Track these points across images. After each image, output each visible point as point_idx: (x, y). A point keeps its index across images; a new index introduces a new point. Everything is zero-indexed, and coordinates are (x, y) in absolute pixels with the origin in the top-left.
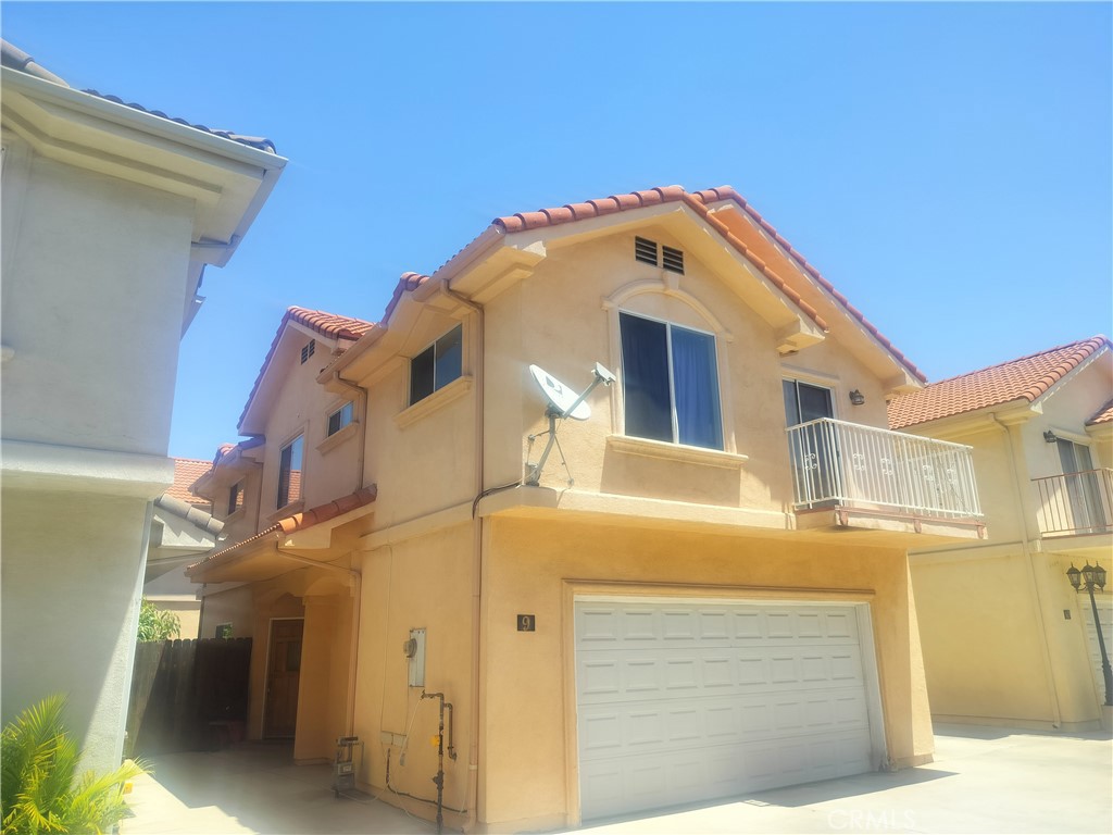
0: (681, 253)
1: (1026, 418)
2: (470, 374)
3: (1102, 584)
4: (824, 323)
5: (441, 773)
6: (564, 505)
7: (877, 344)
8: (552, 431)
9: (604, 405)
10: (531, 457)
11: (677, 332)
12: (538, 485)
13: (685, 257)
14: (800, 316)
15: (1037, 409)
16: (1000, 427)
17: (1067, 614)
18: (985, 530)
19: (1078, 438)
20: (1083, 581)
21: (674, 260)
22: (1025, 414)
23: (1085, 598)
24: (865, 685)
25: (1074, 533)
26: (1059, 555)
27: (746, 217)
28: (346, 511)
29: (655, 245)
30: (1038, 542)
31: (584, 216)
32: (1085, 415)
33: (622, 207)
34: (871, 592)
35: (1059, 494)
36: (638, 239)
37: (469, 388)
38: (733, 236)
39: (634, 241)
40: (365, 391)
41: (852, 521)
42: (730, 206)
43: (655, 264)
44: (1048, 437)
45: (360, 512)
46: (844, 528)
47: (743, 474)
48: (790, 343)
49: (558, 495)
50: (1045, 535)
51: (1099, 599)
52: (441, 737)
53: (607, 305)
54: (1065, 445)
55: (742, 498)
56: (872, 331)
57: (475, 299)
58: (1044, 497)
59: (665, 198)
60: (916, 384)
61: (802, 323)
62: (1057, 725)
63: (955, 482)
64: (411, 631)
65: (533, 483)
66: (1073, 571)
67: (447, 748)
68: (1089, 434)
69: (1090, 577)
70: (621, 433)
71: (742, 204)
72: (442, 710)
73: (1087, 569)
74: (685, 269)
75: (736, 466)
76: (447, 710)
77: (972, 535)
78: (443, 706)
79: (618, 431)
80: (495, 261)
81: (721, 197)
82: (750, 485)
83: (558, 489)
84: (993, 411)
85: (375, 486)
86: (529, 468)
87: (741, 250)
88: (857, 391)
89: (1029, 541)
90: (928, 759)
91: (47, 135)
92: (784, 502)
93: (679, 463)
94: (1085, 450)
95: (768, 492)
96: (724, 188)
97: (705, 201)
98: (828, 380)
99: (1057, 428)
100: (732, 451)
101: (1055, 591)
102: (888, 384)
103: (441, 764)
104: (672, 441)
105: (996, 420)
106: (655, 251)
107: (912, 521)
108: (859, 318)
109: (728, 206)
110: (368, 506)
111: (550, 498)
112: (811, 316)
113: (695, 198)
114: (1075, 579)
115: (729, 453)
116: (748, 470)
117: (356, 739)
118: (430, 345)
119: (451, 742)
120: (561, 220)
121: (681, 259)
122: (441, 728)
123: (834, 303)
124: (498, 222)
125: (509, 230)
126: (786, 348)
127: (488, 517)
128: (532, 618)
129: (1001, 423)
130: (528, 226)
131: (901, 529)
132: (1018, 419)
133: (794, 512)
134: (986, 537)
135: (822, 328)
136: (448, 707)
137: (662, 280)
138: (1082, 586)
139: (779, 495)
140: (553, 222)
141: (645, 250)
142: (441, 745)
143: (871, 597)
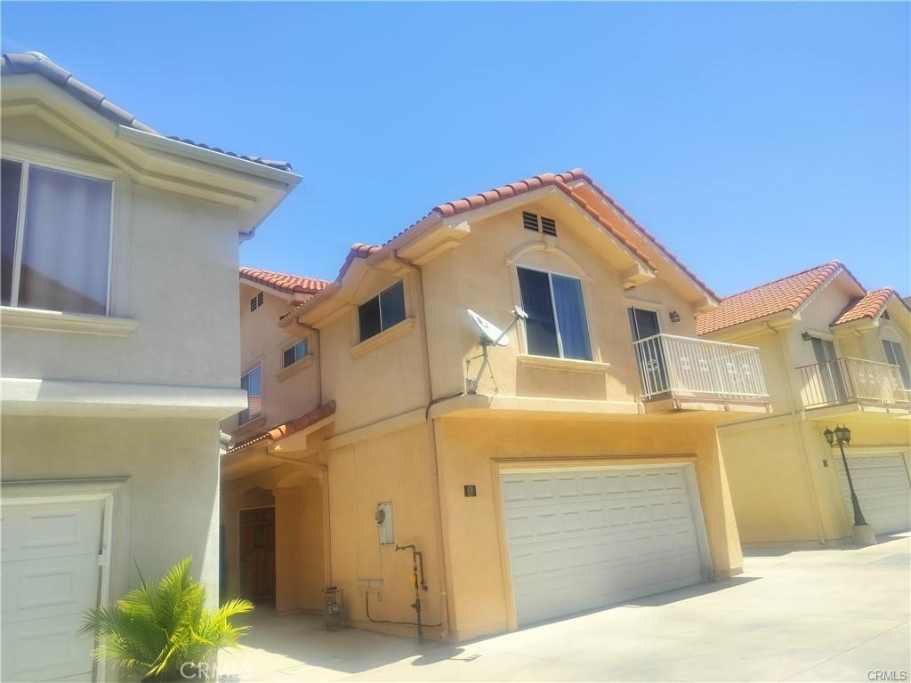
0: (553, 221)
1: (789, 324)
2: (413, 317)
3: (848, 440)
4: (654, 266)
5: (418, 601)
6: (494, 406)
7: (687, 278)
8: (485, 355)
9: (513, 333)
10: (470, 373)
11: (556, 278)
12: (475, 393)
13: (556, 224)
14: (638, 262)
15: (797, 317)
16: (770, 330)
17: (825, 463)
18: (770, 406)
19: (826, 336)
20: (835, 438)
21: (549, 227)
22: (789, 321)
23: (837, 451)
24: (694, 522)
25: (826, 405)
26: (818, 421)
27: (593, 191)
28: (316, 422)
29: (536, 216)
30: (803, 413)
31: (493, 201)
32: (828, 319)
33: (516, 192)
34: (694, 455)
35: (815, 376)
36: (524, 213)
37: (413, 326)
38: (590, 208)
39: (522, 215)
40: (317, 331)
41: (684, 406)
42: (582, 184)
43: (537, 230)
44: (805, 336)
45: (325, 422)
46: (679, 410)
47: (607, 377)
48: (632, 281)
49: (490, 399)
50: (807, 408)
51: (848, 451)
52: (416, 575)
53: (509, 262)
54: (817, 341)
55: (608, 395)
56: (683, 268)
57: (414, 263)
58: (805, 381)
59: (544, 184)
60: (715, 305)
61: (639, 267)
62: (823, 542)
63: (748, 373)
64: (379, 505)
65: (472, 392)
66: (828, 432)
67: (421, 584)
68: (832, 332)
69: (840, 435)
70: (526, 354)
71: (589, 181)
72: (414, 557)
73: (838, 430)
74: (557, 234)
75: (601, 371)
76: (417, 556)
77: (762, 410)
78: (415, 553)
79: (524, 353)
80: (434, 237)
81: (576, 178)
82: (612, 385)
83: (490, 396)
84: (766, 320)
85: (334, 401)
86: (469, 382)
87: (596, 218)
88: (675, 312)
89: (796, 412)
90: (740, 571)
91: (143, 169)
92: (636, 395)
93: (565, 372)
94: (830, 344)
95: (624, 389)
96: (576, 171)
97: (565, 181)
98: (654, 305)
99: (812, 330)
100: (598, 361)
101: (816, 447)
102: (695, 306)
103: (417, 595)
104: (559, 357)
105: (769, 326)
106: (536, 221)
107: (723, 403)
108: (674, 259)
109: (581, 184)
110: (330, 417)
111: (485, 402)
112: (645, 261)
113: (559, 179)
114: (830, 438)
115: (597, 363)
116: (609, 374)
117: (336, 588)
118: (374, 296)
119: (423, 579)
120: (478, 205)
121: (554, 226)
122: (415, 569)
123: (656, 249)
124: (437, 209)
125: (444, 215)
126: (628, 285)
127: (439, 418)
128: (474, 487)
129: (772, 328)
130: (457, 211)
131: (716, 409)
132: (784, 325)
133: (643, 402)
134: (771, 411)
135: (653, 269)
136: (418, 554)
137: (543, 242)
138: (835, 442)
139: (632, 391)
140: (473, 206)
141: (530, 221)
142: (416, 582)
143: (694, 459)
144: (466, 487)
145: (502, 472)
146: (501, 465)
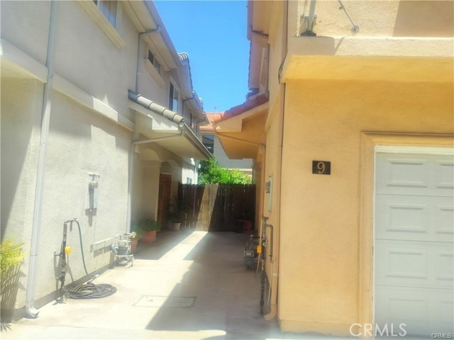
6: (344, 51)
10: (307, 9)
12: (314, 35)
28: (250, 108)
40: (267, 35)
45: (259, 108)
49: (336, 42)
64: (270, 177)
65: (309, 33)
67: (270, 257)
72: (264, 229)
78: (266, 226)
85: (269, 92)
86: (305, 19)
110: (264, 105)
111: (328, 46)
119: (271, 252)
122: (263, 241)
128: (328, 164)
136: (269, 227)
144: (315, 163)
145: (378, 148)
146: (376, 139)
